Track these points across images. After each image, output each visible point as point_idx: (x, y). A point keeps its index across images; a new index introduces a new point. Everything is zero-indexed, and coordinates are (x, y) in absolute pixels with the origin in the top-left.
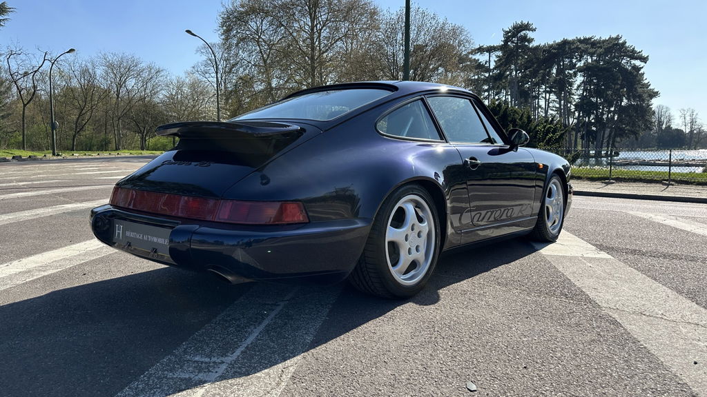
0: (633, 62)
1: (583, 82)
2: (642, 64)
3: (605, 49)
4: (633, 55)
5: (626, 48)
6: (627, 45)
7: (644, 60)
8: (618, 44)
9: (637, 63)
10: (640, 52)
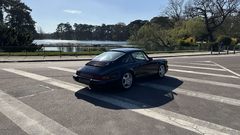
0: (27, 10)
1: (8, 15)
2: (30, 12)
3: (17, 4)
4: (27, 8)
5: (25, 5)
6: (25, 4)
7: (31, 10)
8: (21, 3)
9: (29, 11)
10: (29, 7)
